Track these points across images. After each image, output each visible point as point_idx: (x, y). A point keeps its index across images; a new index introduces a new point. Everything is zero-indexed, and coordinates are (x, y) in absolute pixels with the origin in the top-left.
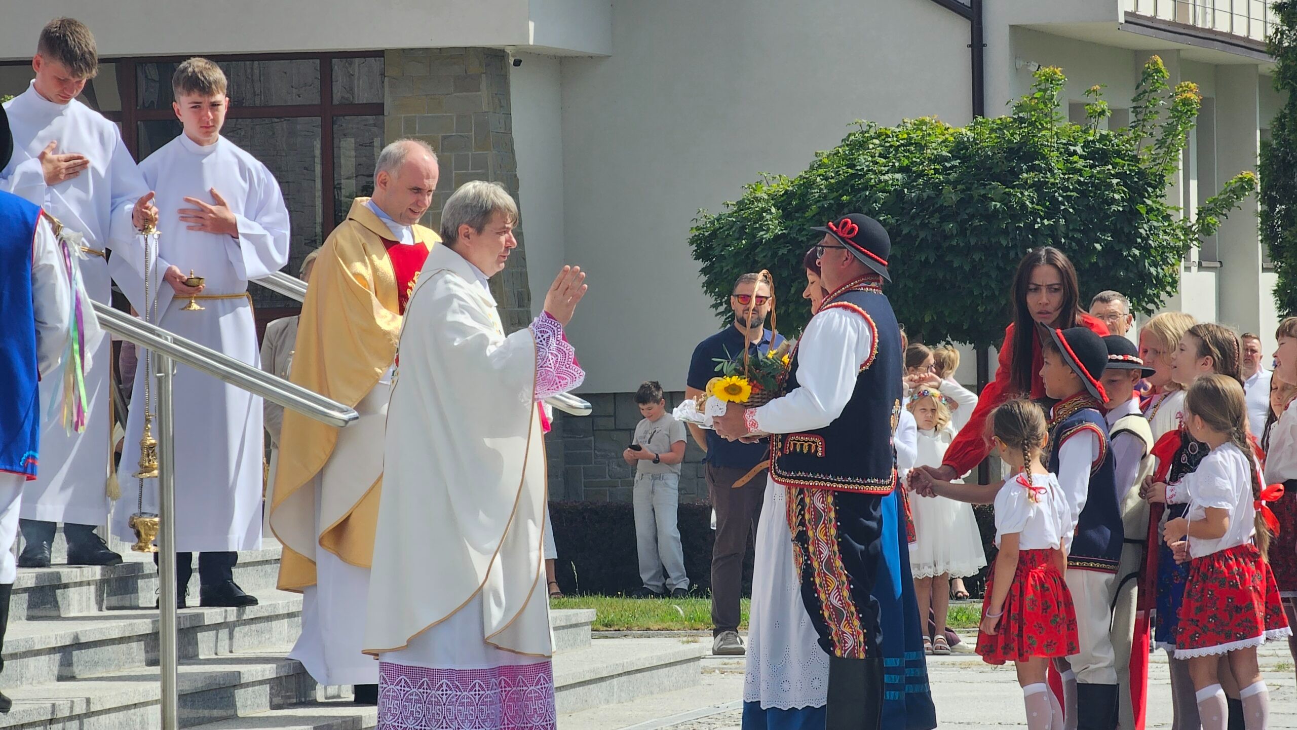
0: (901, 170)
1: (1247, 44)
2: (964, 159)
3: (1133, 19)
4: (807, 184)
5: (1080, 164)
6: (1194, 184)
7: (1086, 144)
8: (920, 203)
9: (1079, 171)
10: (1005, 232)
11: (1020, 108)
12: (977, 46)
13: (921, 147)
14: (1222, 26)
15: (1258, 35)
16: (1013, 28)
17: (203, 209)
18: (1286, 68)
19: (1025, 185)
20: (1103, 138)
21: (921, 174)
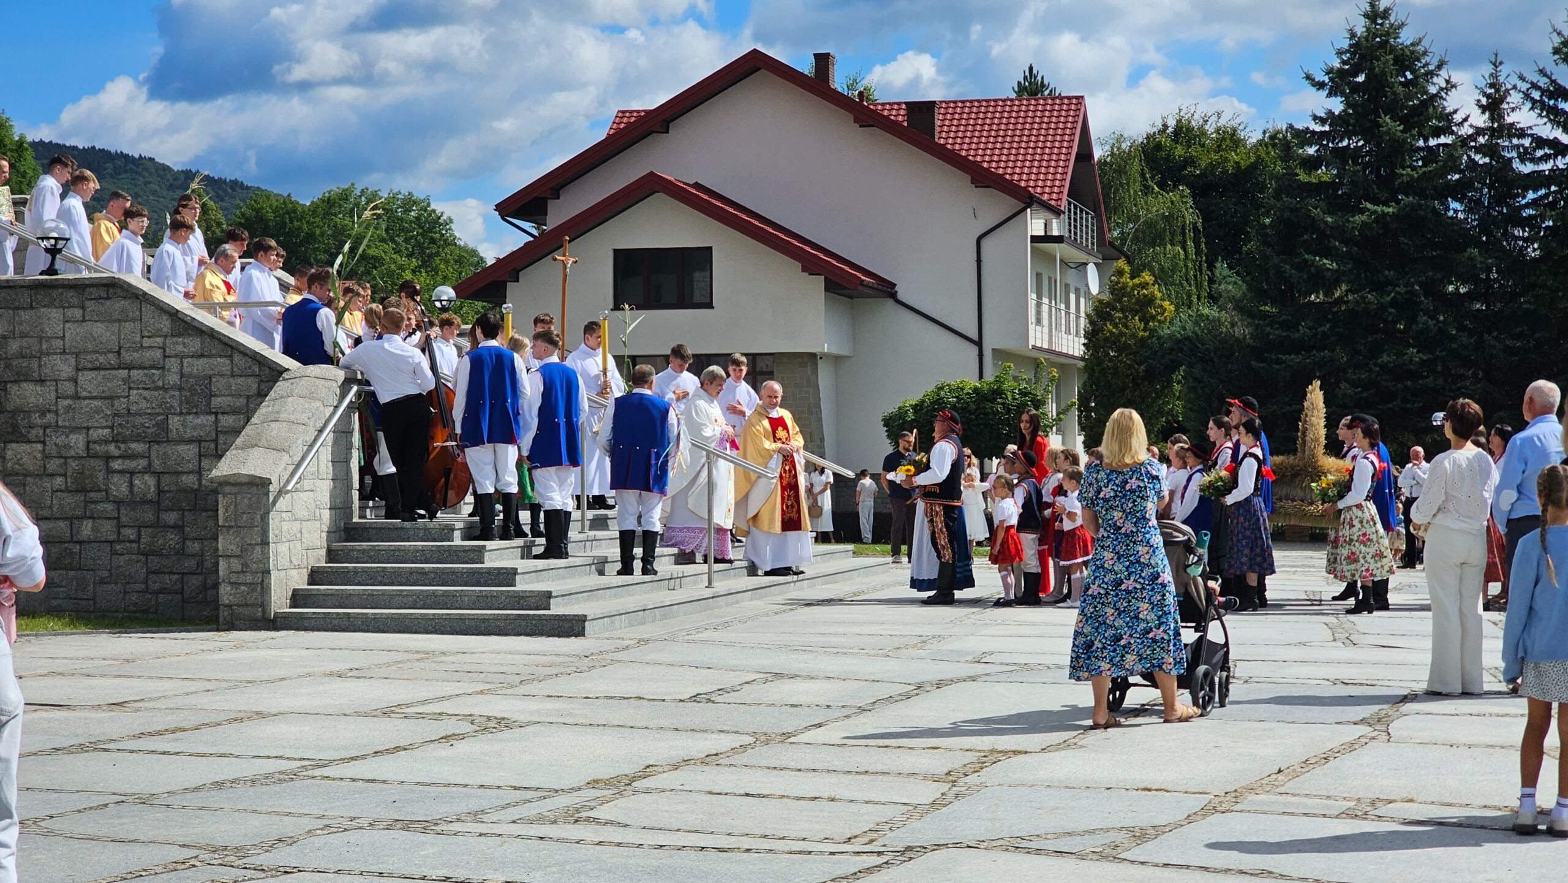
0: (955, 397)
1: (1073, 357)
2: (977, 394)
3: (1034, 347)
4: (923, 401)
5: (1017, 396)
6: (1054, 405)
7: (1019, 390)
8: (962, 408)
9: (1017, 399)
10: (992, 419)
11: (997, 377)
12: (981, 356)
13: (962, 389)
14: (1065, 351)
15: (1076, 354)
16: (993, 350)
17: (735, 407)
18: (1086, 365)
19: (998, 403)
20: (1025, 388)
21: (962, 399)
